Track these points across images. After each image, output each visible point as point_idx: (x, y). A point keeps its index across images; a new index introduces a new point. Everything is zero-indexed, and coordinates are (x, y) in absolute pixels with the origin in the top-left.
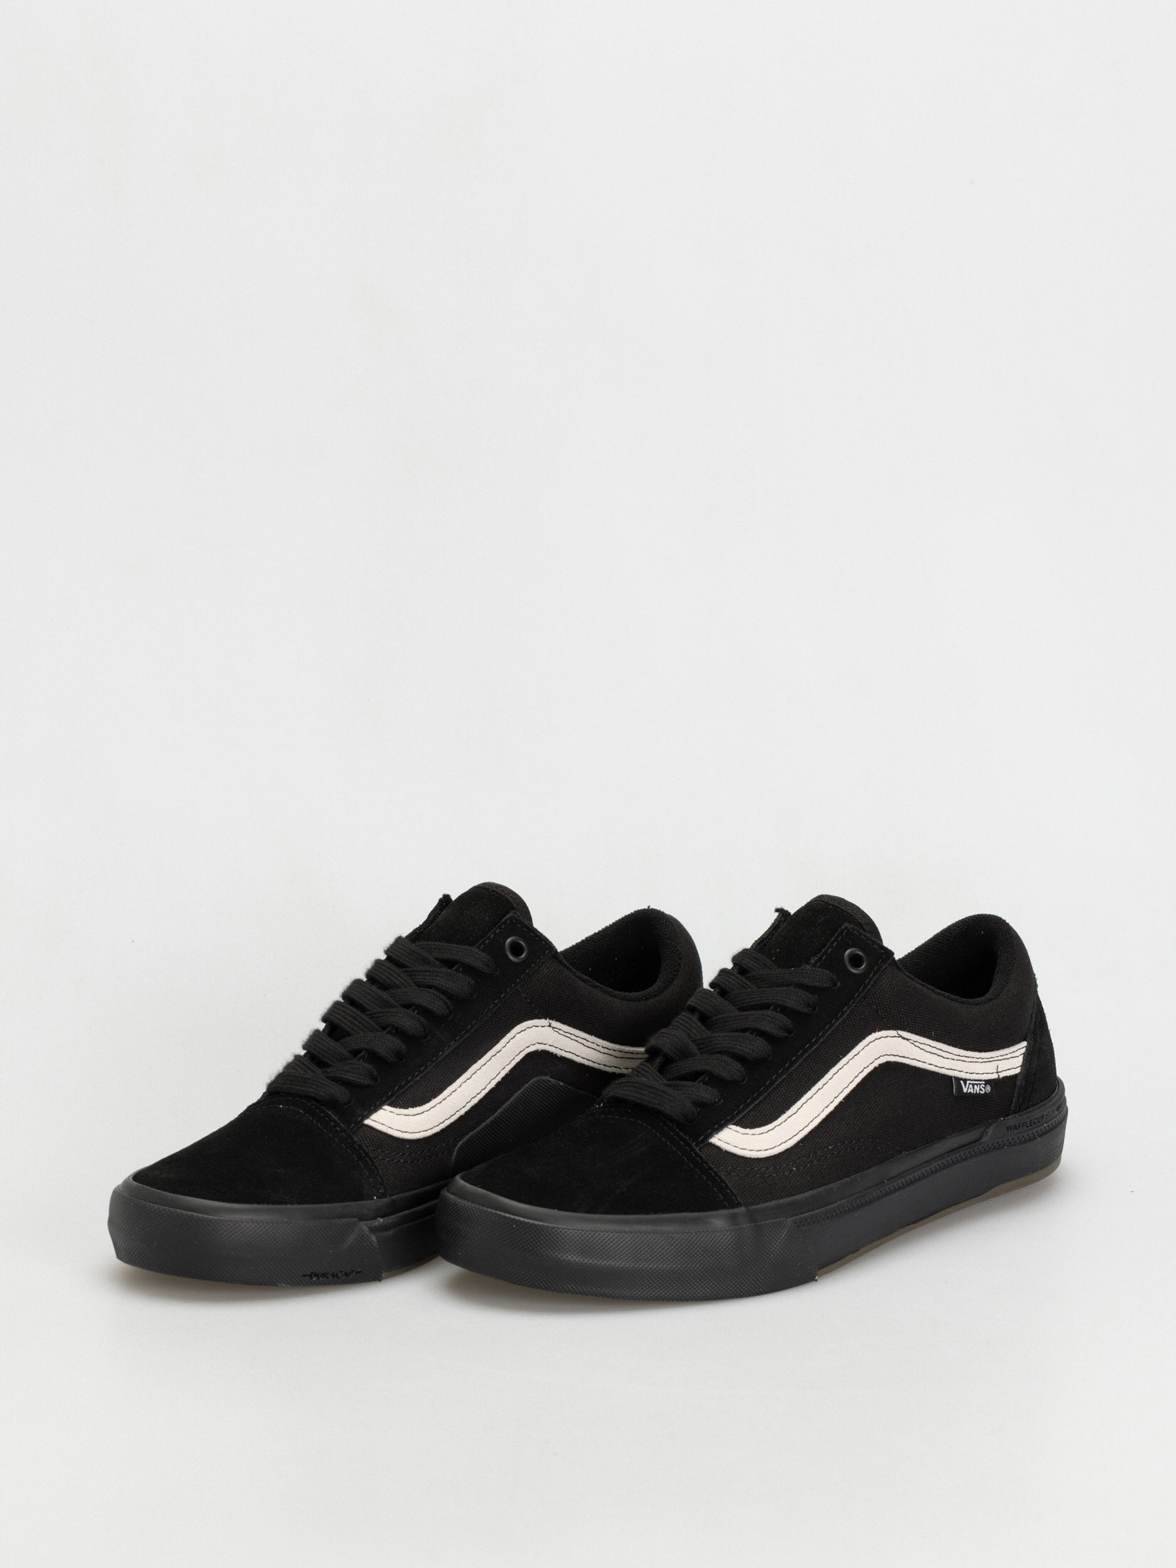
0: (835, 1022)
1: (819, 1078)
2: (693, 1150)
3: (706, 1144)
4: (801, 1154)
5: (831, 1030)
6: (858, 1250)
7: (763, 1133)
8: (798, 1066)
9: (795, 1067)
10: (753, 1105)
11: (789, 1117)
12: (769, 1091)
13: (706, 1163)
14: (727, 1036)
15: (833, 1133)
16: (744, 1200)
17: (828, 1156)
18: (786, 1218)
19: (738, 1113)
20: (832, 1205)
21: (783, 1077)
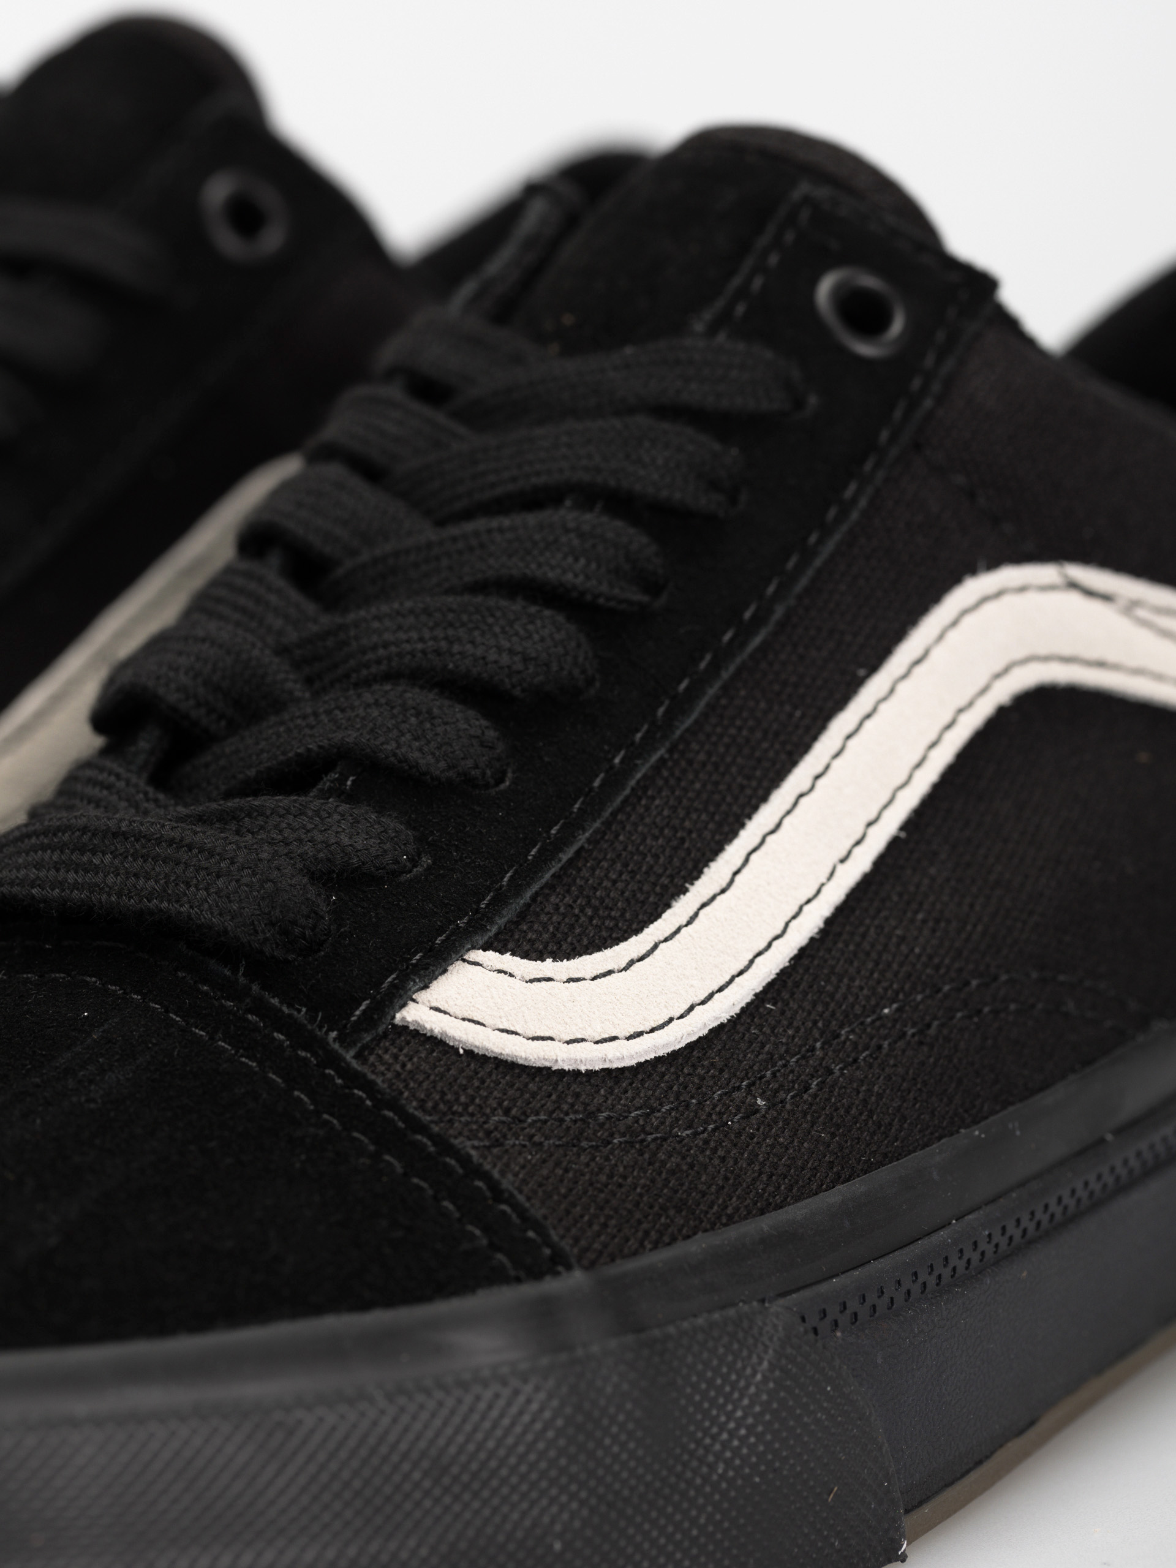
0: (820, 541)
1: (790, 754)
2: (334, 1060)
3: (385, 1035)
4: (776, 1045)
5: (810, 572)
6: (1032, 1423)
7: (610, 972)
8: (705, 715)
9: (694, 716)
10: (555, 868)
11: (704, 905)
12: (606, 814)
13: (394, 1104)
14: (411, 611)
15: (886, 957)
16: (576, 1240)
17: (886, 1044)
18: (763, 1301)
19: (500, 901)
20: (935, 1238)
21: (654, 758)
